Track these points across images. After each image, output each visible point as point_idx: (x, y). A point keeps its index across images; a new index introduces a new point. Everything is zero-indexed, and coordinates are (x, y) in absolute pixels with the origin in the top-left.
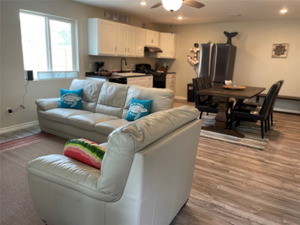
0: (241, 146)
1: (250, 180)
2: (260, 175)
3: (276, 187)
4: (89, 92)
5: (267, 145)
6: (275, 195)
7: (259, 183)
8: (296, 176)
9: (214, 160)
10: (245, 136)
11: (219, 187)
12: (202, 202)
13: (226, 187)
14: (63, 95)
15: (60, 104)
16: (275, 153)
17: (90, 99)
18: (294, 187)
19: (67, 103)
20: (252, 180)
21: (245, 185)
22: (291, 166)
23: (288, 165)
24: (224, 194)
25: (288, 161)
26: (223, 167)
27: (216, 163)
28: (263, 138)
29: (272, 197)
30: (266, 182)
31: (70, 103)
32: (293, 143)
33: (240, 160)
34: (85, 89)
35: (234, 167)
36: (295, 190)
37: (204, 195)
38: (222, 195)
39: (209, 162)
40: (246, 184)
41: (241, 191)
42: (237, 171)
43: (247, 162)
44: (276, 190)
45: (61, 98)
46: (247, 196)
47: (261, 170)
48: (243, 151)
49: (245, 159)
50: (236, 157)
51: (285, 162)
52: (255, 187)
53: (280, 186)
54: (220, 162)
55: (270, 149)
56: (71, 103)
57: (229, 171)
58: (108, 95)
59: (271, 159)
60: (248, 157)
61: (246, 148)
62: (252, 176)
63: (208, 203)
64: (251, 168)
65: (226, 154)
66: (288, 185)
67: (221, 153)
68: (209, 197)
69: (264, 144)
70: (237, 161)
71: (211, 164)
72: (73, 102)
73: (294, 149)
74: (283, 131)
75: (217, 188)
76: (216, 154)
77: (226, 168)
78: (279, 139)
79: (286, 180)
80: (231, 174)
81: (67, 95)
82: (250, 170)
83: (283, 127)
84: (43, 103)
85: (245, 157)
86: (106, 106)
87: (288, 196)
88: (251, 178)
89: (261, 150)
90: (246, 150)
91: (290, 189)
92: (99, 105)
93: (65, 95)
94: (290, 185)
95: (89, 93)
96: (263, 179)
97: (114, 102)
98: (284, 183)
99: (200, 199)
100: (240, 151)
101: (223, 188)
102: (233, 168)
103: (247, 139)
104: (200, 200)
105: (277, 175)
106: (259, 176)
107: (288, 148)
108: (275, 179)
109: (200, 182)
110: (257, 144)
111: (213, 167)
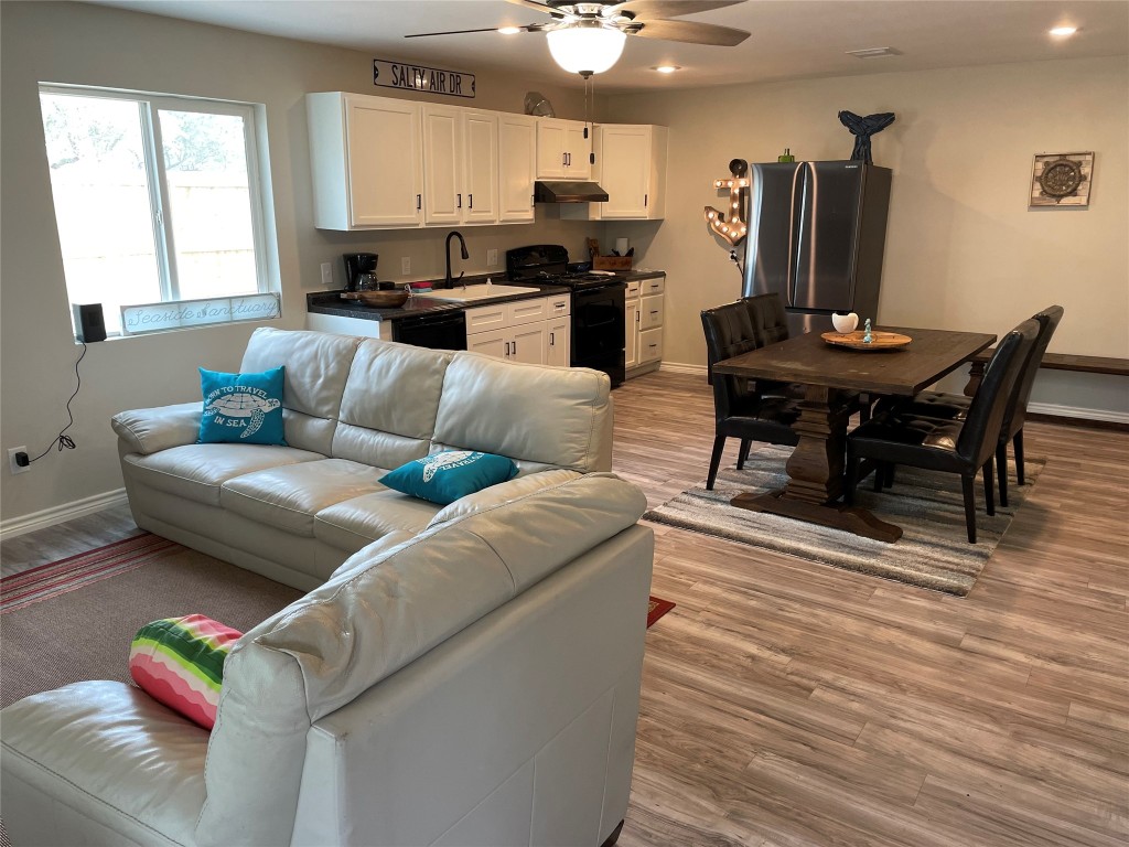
0: (878, 579)
1: (888, 731)
2: (932, 707)
3: (983, 762)
4: (307, 380)
5: (985, 570)
6: (974, 795)
7: (916, 744)
8: (1076, 710)
9: (762, 644)
10: (906, 533)
11: (758, 763)
12: (678, 830)
13: (786, 760)
14: (212, 395)
15: (200, 425)
16: (1009, 609)
17: (313, 404)
18: (1059, 759)
19: (225, 422)
20: (896, 729)
21: (862, 754)
22: (1064, 663)
23: (1053, 659)
24: (773, 793)
25: (1056, 643)
26: (792, 674)
27: (766, 654)
28: (972, 540)
29: (959, 806)
30: (948, 739)
31: (239, 423)
32: (1092, 561)
33: (867, 641)
34: (293, 367)
35: (836, 671)
36: (1059, 775)
37: (694, 798)
38: (762, 797)
39: (739, 650)
40: (869, 748)
41: (842, 778)
42: (842, 690)
43: (890, 647)
44: (982, 772)
45: (206, 405)
46: (861, 800)
47: (938, 684)
48: (883, 599)
49: (883, 634)
50: (852, 626)
51: (1042, 648)
52: (898, 761)
53: (1001, 757)
54: (784, 651)
55: (991, 588)
56: (243, 423)
57: (811, 690)
58: (374, 389)
59: (989, 632)
60: (899, 627)
61: (899, 584)
62: (900, 710)
63: (700, 833)
64: (899, 673)
65: (815, 616)
66: (1032, 749)
67: (798, 612)
68: (712, 807)
69: (971, 567)
70: (851, 645)
71: (748, 662)
72: (247, 420)
73: (1092, 587)
74: (1064, 507)
75: (751, 765)
76: (774, 618)
77: (803, 677)
78: (1039, 543)
79: (1029, 730)
80: (820, 705)
81: (228, 393)
82: (895, 684)
83: (1063, 487)
84: (139, 426)
85: (888, 624)
86: (369, 431)
87: (1021, 803)
88: (893, 721)
89: (957, 592)
90: (895, 596)
91: (1039, 769)
92: (343, 430)
93: (218, 392)
94: (1043, 753)
95: (309, 385)
96: (938, 726)
97: (395, 416)
98: (1022, 741)
99: (675, 816)
100: (871, 601)
101: (773, 769)
102: (828, 676)
103: (908, 548)
104: (675, 823)
105: (998, 707)
106: (928, 712)
107: (1067, 583)
108: (988, 726)
109: (688, 741)
110: (944, 568)
111: (752, 672)
